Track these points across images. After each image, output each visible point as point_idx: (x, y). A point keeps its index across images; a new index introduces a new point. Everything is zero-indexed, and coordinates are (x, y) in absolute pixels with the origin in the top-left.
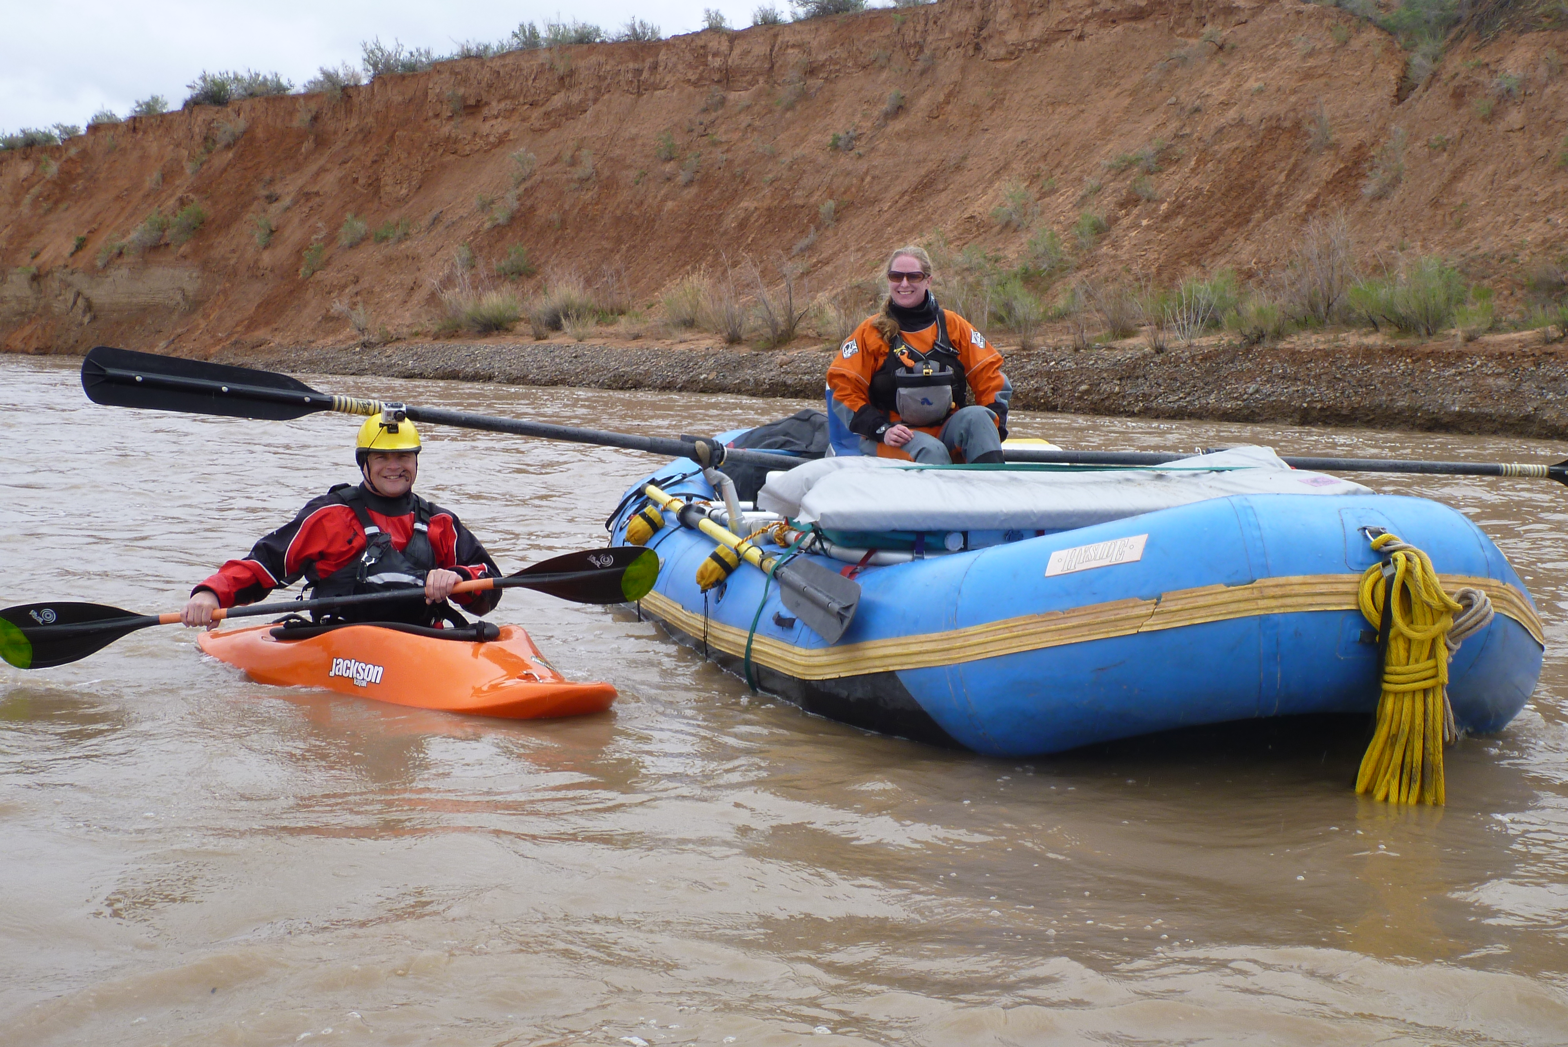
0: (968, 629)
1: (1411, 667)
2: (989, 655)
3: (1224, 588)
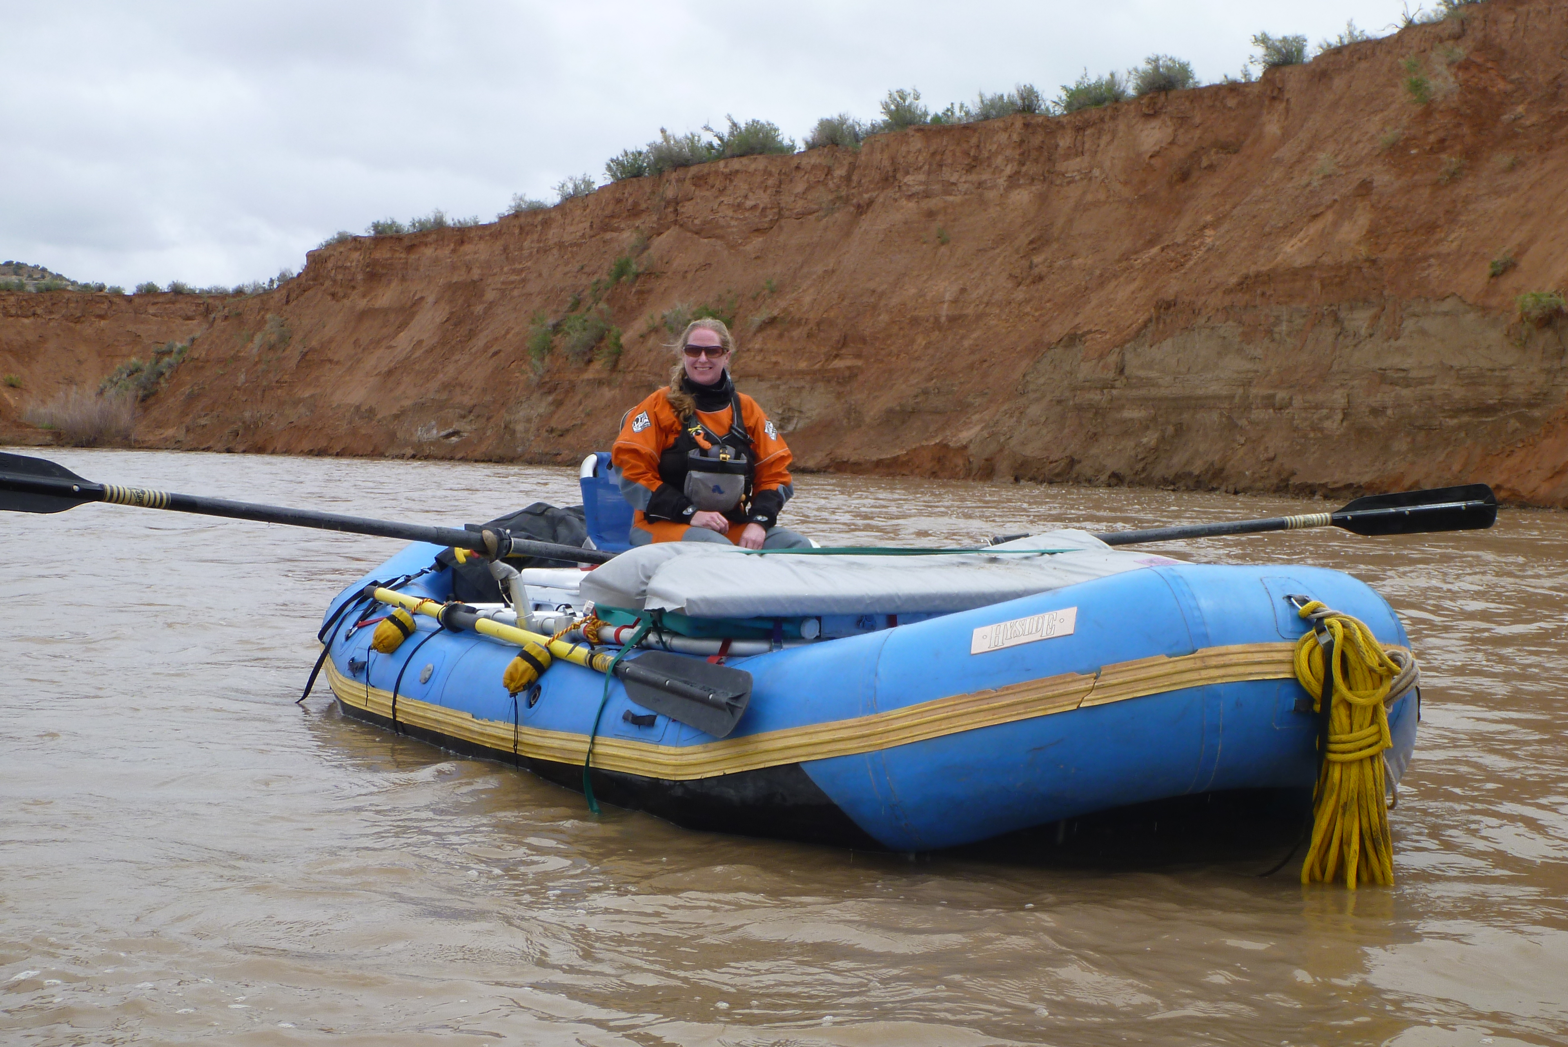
0: (890, 712)
1: (1355, 735)
2: (916, 739)
3: (1166, 659)
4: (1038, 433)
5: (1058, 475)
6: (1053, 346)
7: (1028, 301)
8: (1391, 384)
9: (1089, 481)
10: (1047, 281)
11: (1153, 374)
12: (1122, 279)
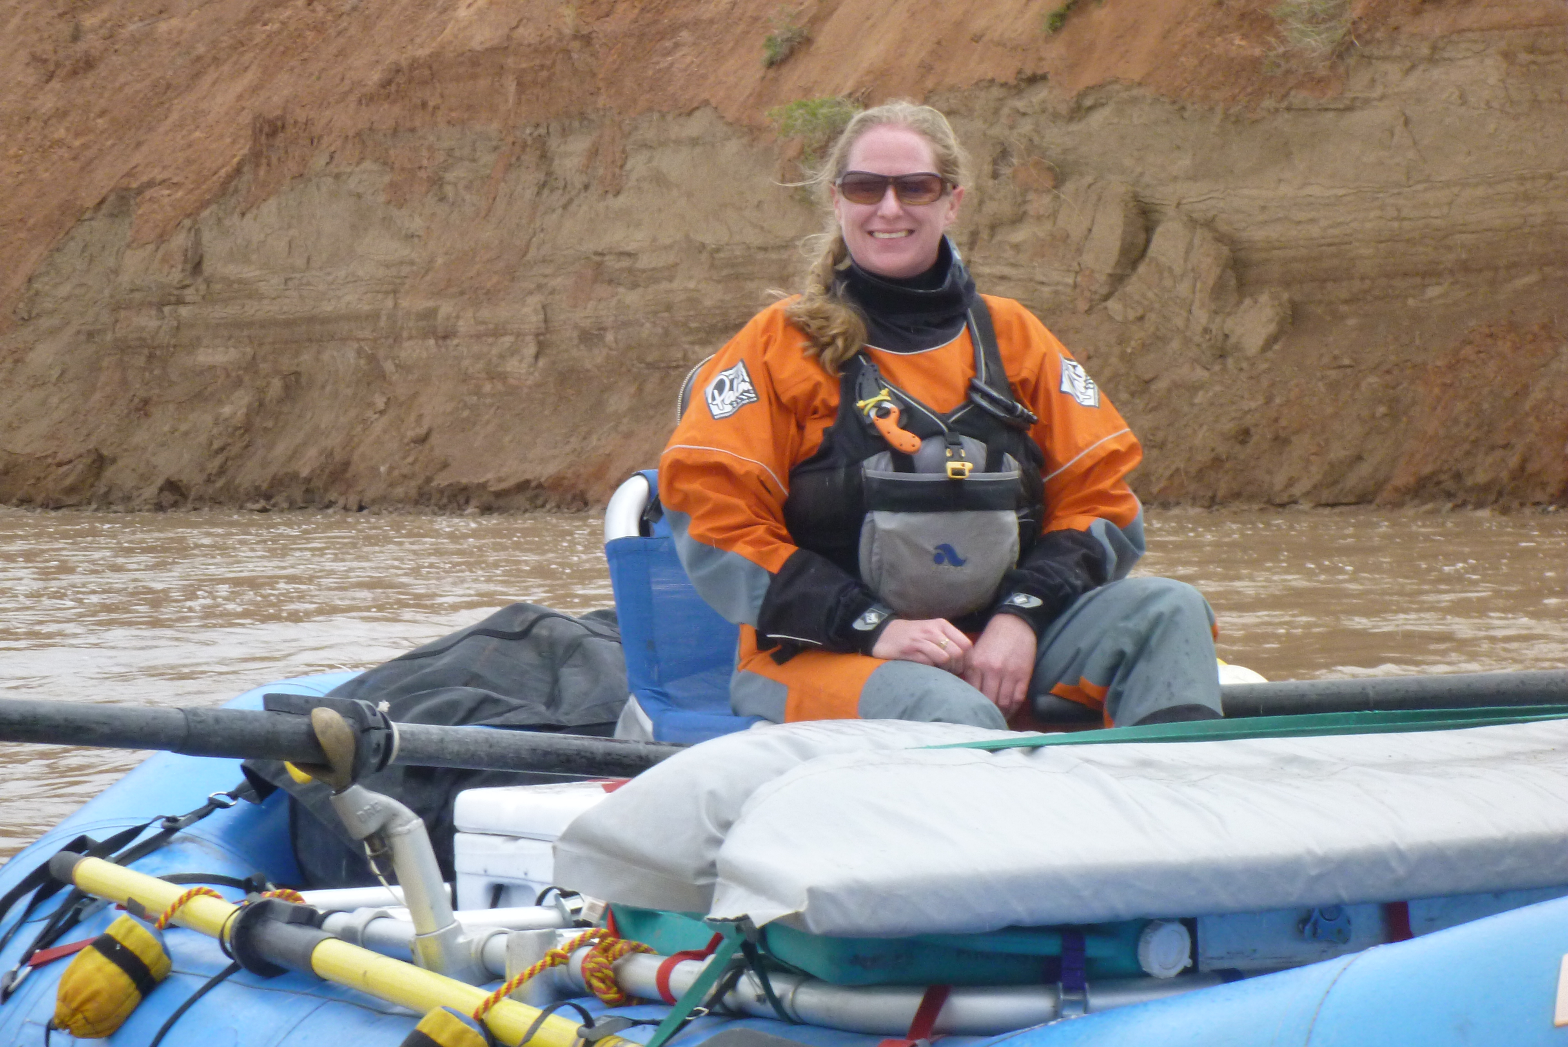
4: (44, 402)
5: (71, 490)
6: (87, 215)
7: (61, 114)
8: (610, 282)
9: (127, 499)
10: (102, 70)
11: (249, 272)
12: (226, 68)
